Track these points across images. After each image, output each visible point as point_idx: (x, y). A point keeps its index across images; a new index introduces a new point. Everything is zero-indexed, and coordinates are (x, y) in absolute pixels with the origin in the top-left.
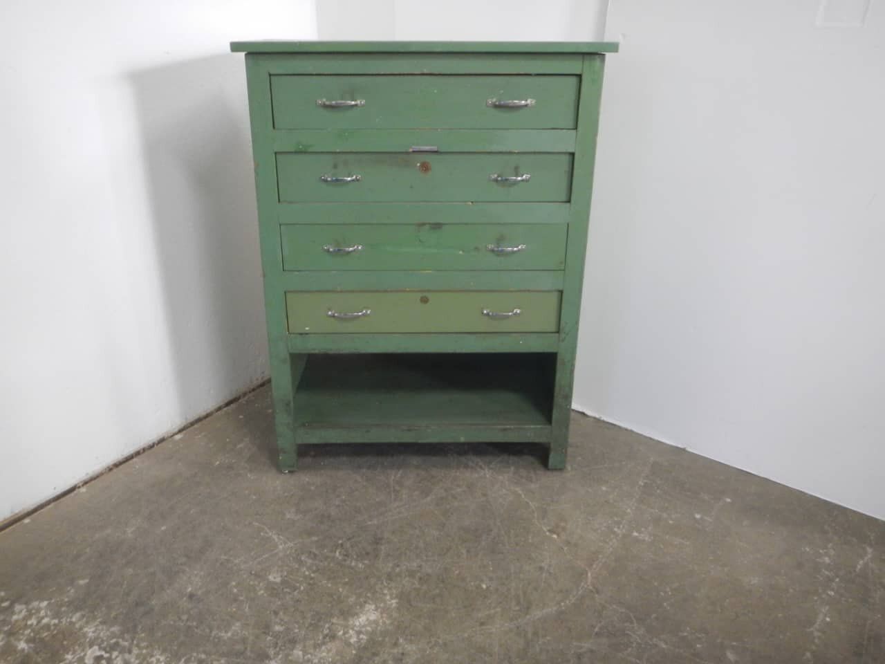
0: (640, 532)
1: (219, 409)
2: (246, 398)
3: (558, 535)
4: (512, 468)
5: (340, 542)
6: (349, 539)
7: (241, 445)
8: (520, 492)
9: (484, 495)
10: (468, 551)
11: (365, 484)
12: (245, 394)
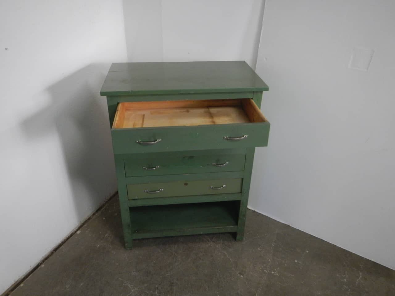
0: (274, 271)
1: (94, 214)
2: (104, 207)
3: (243, 276)
4: (222, 241)
5: (157, 286)
6: (160, 284)
7: (106, 235)
8: (226, 254)
9: (212, 256)
10: (208, 287)
11: (162, 253)
12: (104, 205)
